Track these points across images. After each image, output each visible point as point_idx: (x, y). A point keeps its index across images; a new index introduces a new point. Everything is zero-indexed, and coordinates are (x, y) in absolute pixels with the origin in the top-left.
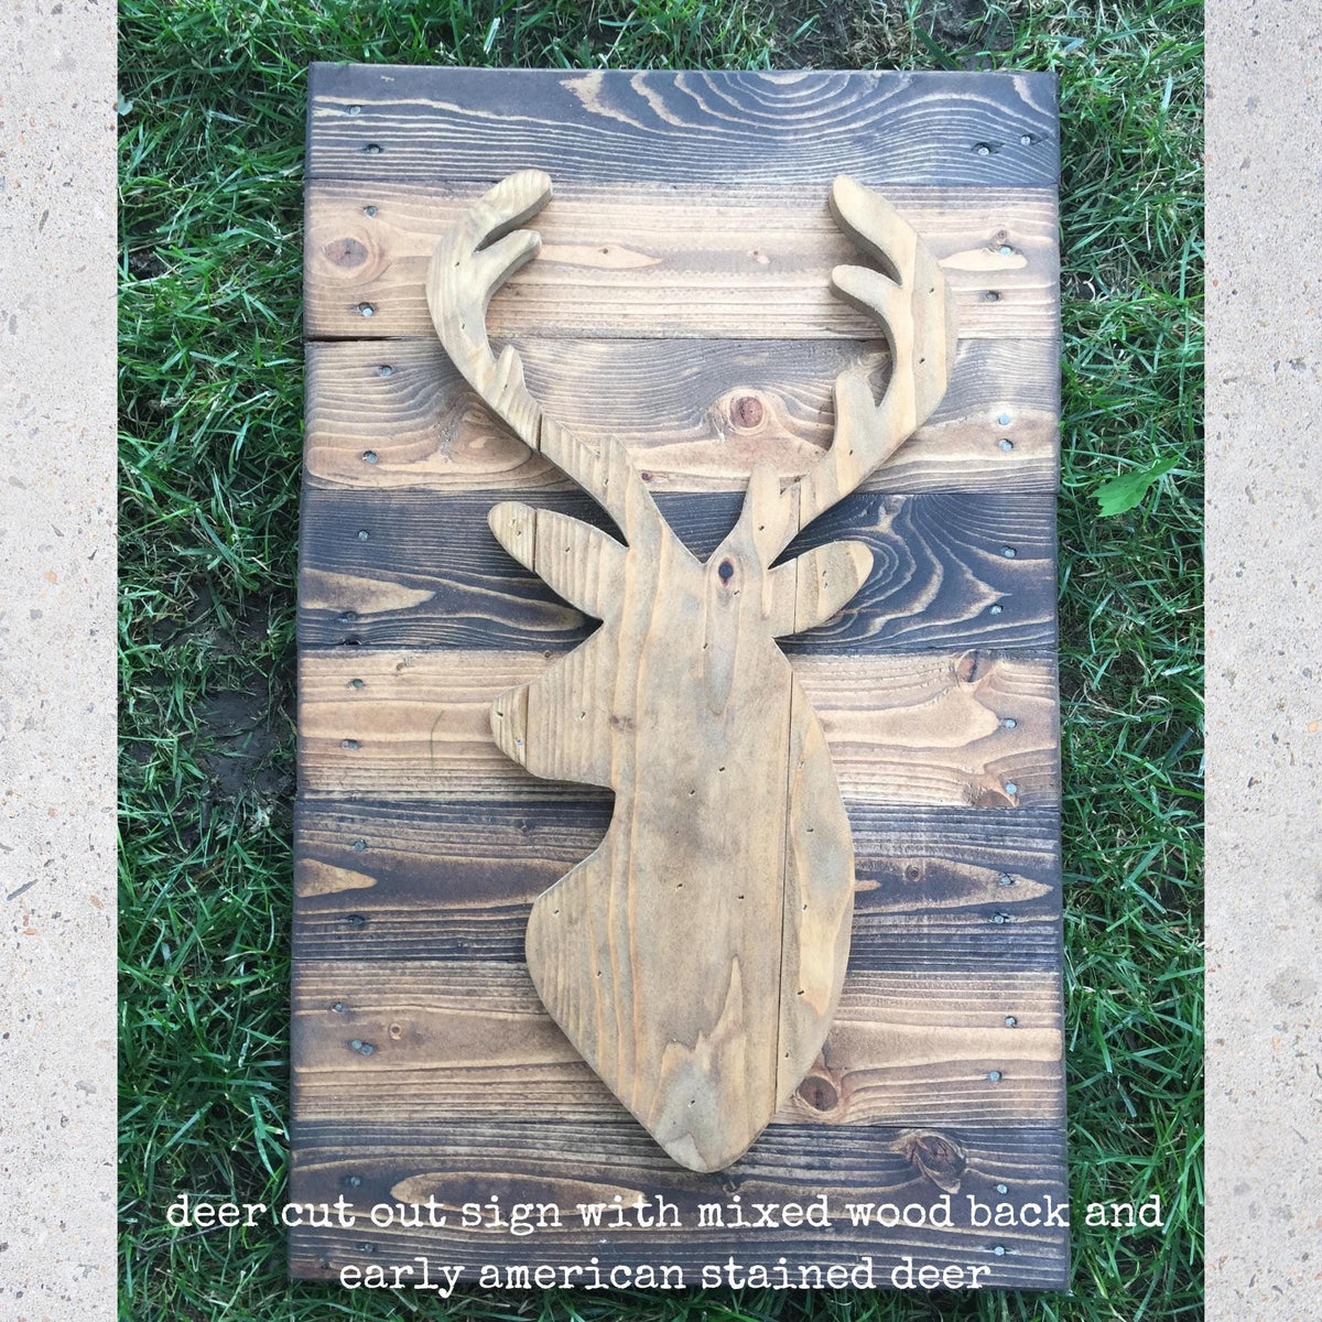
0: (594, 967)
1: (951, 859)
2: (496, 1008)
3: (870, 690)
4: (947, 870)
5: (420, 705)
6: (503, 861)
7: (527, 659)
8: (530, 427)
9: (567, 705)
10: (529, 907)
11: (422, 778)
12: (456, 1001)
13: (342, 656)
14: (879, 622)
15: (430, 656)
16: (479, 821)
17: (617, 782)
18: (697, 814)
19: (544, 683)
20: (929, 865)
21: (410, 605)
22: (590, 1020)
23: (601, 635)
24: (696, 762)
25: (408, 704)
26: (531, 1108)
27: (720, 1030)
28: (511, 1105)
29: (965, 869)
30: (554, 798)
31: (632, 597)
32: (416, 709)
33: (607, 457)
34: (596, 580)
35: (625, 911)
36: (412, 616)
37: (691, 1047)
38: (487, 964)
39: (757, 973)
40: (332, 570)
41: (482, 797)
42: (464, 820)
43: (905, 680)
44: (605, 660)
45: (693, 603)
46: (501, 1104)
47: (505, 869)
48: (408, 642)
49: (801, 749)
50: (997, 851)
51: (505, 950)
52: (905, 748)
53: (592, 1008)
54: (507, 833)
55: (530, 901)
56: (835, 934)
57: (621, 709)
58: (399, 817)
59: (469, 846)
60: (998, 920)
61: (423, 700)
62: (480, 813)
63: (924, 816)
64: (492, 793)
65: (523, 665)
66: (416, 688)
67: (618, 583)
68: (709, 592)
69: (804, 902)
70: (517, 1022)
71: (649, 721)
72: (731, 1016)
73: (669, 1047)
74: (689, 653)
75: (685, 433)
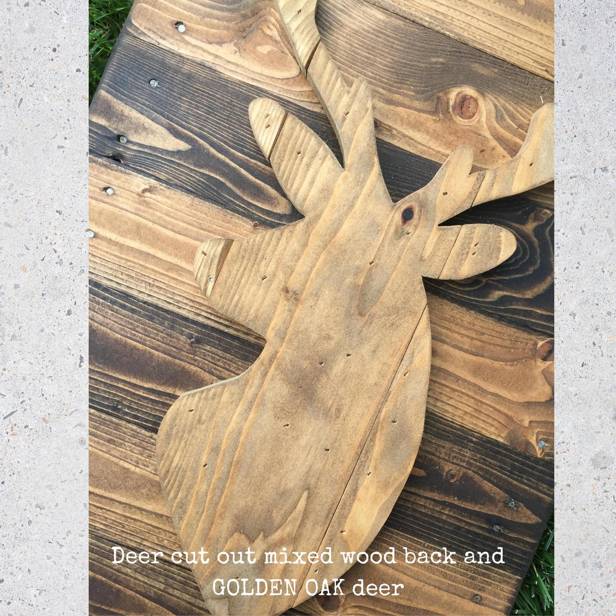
0: (204, 459)
1: (481, 476)
2: (125, 459)
3: (472, 339)
4: (475, 482)
5: (150, 224)
6: (169, 358)
7: (241, 222)
8: (307, 49)
9: (256, 266)
10: (175, 397)
11: (132, 277)
12: (98, 443)
13: (105, 166)
14: (497, 294)
15: (170, 192)
16: (162, 324)
17: (270, 335)
18: (318, 380)
19: (245, 242)
20: (465, 475)
21: (170, 149)
22: (187, 495)
23: (301, 225)
24: (333, 343)
25: (141, 220)
26: (124, 535)
27: (276, 536)
28: (111, 528)
29: (487, 486)
30: (222, 328)
31: (333, 206)
32: (146, 227)
33: (355, 95)
34: (312, 182)
35: (241, 429)
36: (169, 158)
37: (252, 540)
38: (130, 425)
39: (318, 507)
40: (121, 100)
41: (170, 308)
42: (151, 319)
43: (499, 341)
44: (296, 245)
45: (374, 227)
46: (104, 524)
47: (167, 364)
48: (157, 175)
49: (411, 362)
50: (515, 482)
51: (147, 421)
52: (480, 388)
53: (191, 487)
54: (179, 340)
55: (177, 393)
56: (384, 500)
57: (294, 284)
58: (104, 298)
59: (148, 339)
60: (496, 528)
61: (154, 222)
62: (165, 318)
63: (474, 439)
64: (180, 307)
65: (236, 225)
66: (151, 211)
67: (327, 192)
68: (390, 225)
69: (371, 470)
70: (136, 473)
71: (311, 301)
72: (288, 530)
73: (236, 535)
74: (358, 263)
75: (417, 104)
